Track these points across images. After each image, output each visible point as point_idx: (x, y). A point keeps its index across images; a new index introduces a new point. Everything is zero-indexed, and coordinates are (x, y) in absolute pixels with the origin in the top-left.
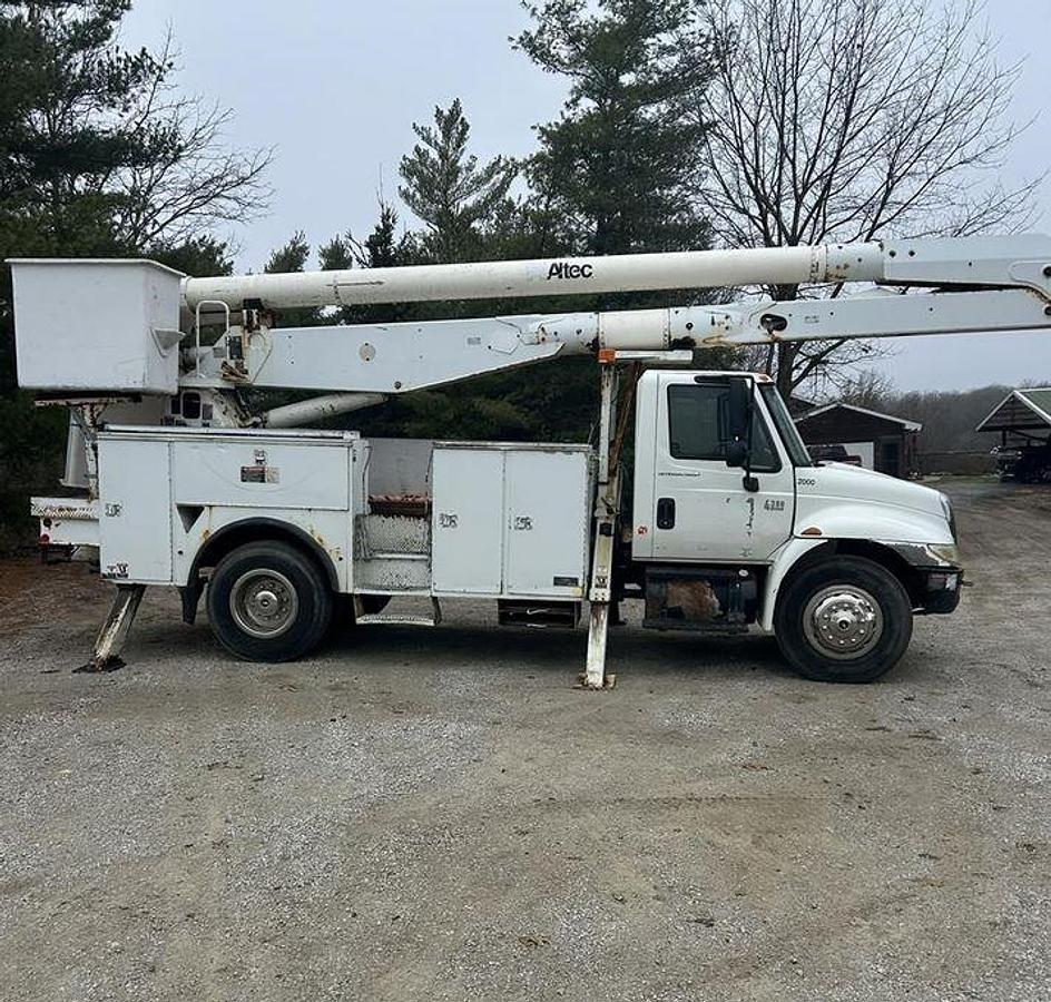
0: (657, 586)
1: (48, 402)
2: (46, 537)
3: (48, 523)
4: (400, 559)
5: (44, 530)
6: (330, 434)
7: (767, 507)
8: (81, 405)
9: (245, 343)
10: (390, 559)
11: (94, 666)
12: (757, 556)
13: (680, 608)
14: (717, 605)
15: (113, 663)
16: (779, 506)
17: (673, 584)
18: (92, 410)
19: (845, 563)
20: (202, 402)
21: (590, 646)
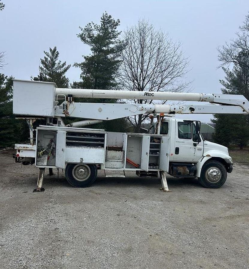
0: (176, 167)
1: (19, 118)
2: (18, 155)
3: (19, 151)
4: (114, 161)
5: (18, 153)
6: (102, 130)
7: (198, 150)
8: (29, 119)
9: (68, 106)
10: (112, 161)
11: (39, 190)
12: (195, 161)
13: (180, 172)
14: (189, 172)
15: (42, 190)
16: (200, 150)
17: (179, 167)
18: (32, 121)
19: (214, 162)
20: (58, 120)
21: (163, 182)
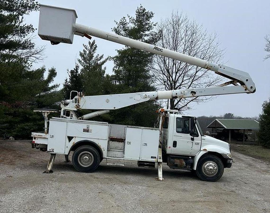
0: (172, 160)
1: (37, 111)
2: (34, 142)
3: (35, 138)
4: (115, 151)
5: (34, 140)
7: (195, 144)
8: (45, 112)
10: (114, 151)
11: (47, 172)
12: (193, 154)
13: (177, 164)
14: (185, 164)
15: (51, 171)
16: (198, 144)
17: (176, 159)
18: (47, 113)
19: (211, 156)
20: (71, 113)
21: (159, 172)
